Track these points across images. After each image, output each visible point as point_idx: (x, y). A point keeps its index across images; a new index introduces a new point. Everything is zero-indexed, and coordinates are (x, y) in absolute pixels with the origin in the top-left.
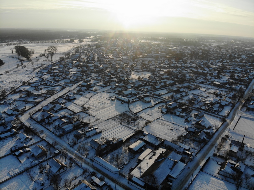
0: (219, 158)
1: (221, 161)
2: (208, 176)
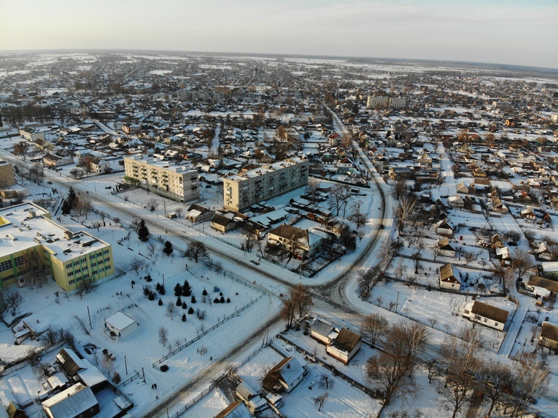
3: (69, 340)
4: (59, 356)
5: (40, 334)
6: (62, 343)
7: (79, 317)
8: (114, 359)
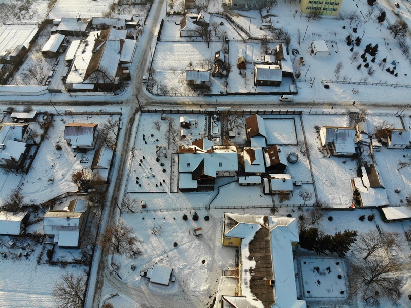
0: (175, 17)
1: (179, 19)
2: (170, 44)
3: (287, 41)
4: (277, 47)
5: (276, 29)
6: (283, 41)
7: (300, 31)
8: (304, 65)
